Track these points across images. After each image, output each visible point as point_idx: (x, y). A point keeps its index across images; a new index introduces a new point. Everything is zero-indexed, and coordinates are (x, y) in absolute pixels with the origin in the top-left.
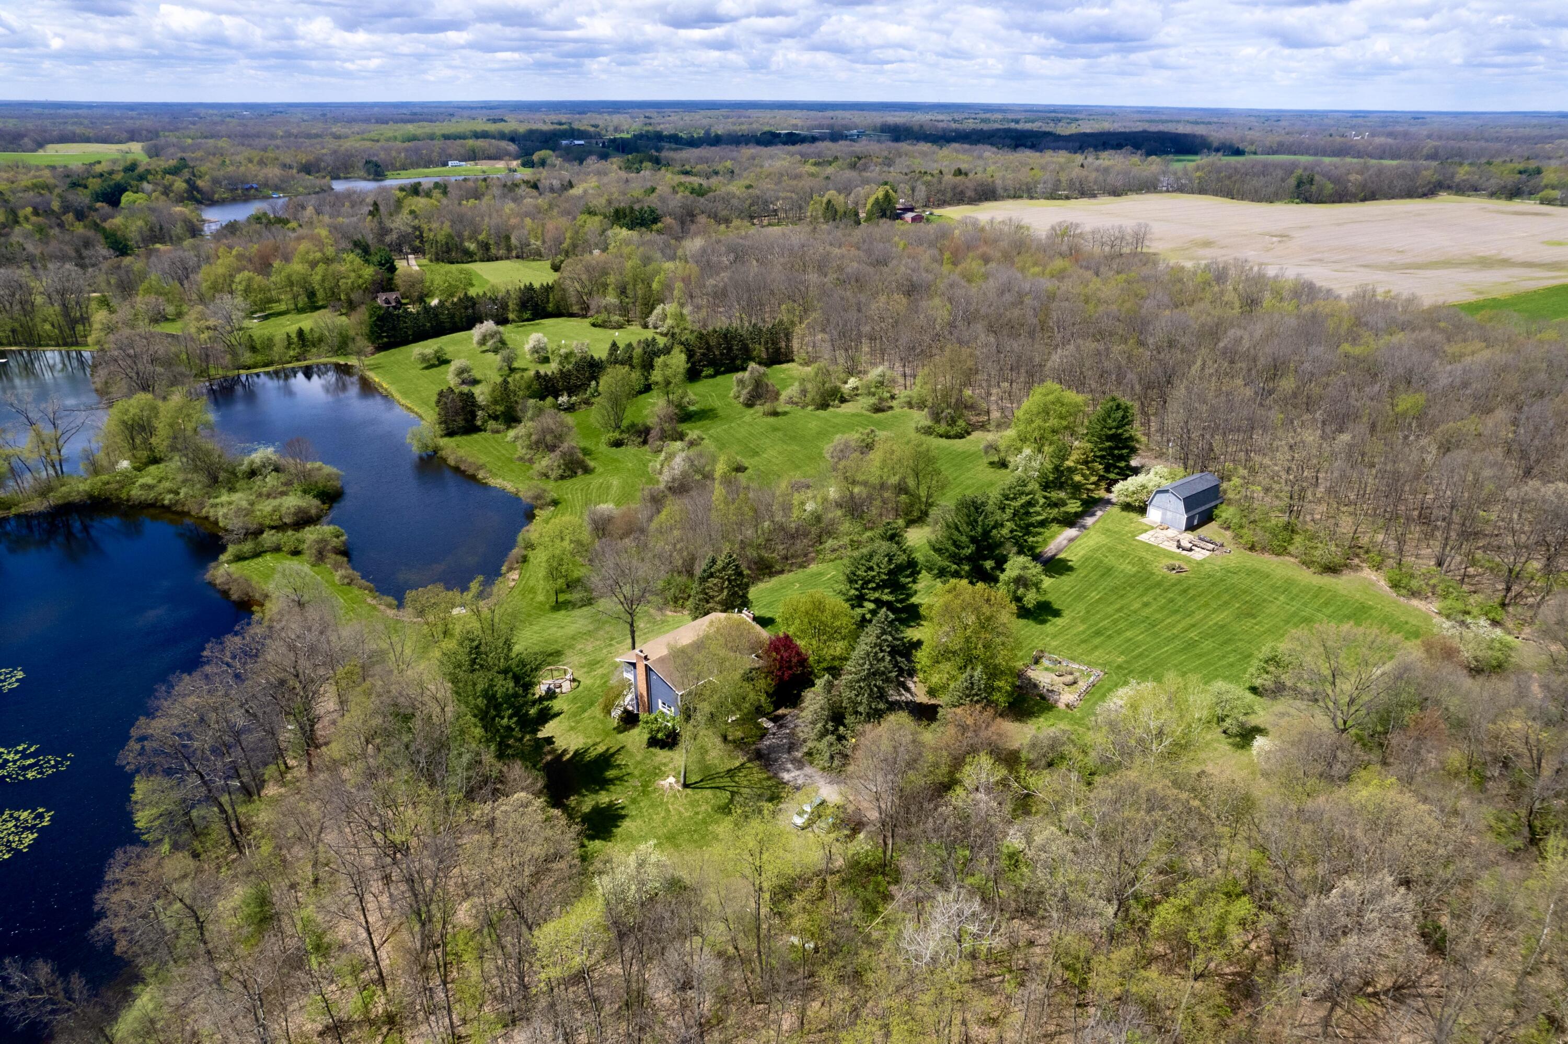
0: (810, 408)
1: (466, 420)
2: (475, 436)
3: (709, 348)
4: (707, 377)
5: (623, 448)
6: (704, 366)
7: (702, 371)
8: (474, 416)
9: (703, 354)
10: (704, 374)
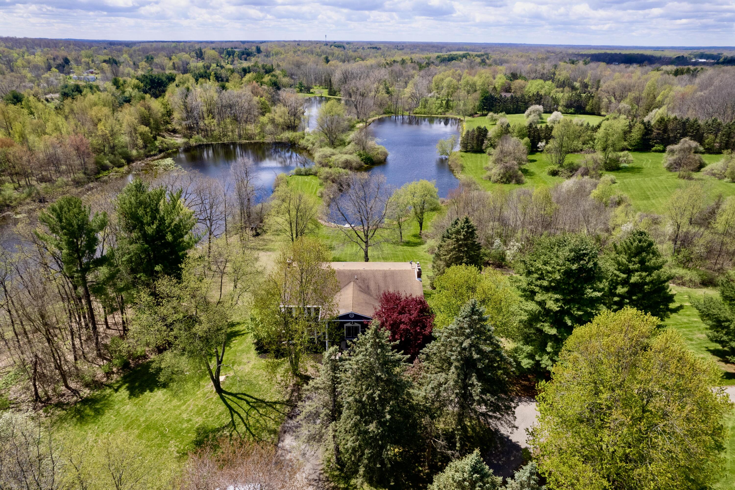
0: (726, 180)
1: (477, 144)
2: (479, 155)
3: (665, 130)
4: (656, 151)
5: (557, 177)
6: (656, 143)
7: (653, 146)
8: (482, 142)
9: (658, 134)
10: (654, 149)
